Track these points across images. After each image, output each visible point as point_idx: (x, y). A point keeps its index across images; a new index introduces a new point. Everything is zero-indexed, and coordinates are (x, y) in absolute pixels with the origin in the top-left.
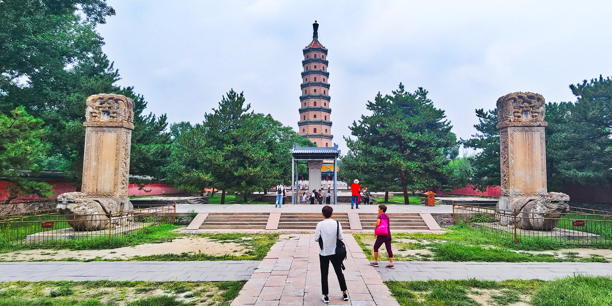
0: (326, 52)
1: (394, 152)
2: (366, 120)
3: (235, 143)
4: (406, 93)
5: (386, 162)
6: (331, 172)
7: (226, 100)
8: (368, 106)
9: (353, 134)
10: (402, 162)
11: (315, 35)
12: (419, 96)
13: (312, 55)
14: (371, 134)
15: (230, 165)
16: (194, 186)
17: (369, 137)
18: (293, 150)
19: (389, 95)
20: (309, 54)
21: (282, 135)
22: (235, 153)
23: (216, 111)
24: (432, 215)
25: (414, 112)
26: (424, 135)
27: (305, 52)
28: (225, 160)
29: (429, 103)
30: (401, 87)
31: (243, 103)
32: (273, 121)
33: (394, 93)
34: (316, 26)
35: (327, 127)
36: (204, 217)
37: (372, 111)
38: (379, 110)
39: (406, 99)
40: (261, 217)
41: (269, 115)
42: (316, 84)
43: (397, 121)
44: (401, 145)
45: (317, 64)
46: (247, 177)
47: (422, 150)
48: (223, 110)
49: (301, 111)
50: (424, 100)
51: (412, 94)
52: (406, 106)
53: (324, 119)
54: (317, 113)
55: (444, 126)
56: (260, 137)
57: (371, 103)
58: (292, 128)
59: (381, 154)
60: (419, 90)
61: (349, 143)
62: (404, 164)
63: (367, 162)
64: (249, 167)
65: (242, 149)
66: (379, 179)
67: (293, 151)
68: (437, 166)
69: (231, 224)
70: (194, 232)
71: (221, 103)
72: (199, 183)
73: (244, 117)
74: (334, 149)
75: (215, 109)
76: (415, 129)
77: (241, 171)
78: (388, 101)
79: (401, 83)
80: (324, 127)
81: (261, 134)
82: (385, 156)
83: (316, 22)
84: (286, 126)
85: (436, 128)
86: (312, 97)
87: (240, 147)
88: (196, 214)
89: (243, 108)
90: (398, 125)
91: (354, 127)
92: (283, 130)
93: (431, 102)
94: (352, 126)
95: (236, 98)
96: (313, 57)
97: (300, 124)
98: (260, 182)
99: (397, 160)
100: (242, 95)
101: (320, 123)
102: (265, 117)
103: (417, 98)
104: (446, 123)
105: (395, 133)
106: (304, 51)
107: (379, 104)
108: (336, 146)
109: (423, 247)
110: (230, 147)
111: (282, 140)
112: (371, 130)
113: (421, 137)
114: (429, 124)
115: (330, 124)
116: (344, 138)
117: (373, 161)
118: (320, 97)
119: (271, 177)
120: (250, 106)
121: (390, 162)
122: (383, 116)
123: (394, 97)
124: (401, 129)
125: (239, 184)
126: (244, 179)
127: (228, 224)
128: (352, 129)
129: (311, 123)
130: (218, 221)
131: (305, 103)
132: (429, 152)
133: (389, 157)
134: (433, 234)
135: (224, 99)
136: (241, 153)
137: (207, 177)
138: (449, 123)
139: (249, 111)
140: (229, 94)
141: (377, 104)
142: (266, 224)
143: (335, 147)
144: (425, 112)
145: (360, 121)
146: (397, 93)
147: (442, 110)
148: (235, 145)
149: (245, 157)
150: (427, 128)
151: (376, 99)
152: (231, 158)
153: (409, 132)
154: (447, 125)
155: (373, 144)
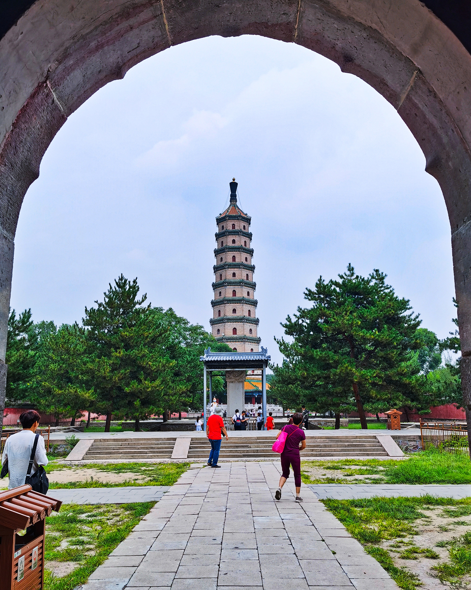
0: (248, 220)
1: (344, 357)
2: (303, 314)
3: (127, 347)
4: (357, 277)
5: (333, 370)
6: (259, 392)
7: (114, 290)
8: (306, 294)
9: (287, 333)
10: (354, 370)
11: (233, 197)
12: (374, 281)
13: (229, 225)
14: (312, 333)
15: (119, 377)
16: (68, 408)
17: (308, 337)
18: (205, 356)
19: (334, 280)
20: (224, 224)
21: (188, 336)
22: (126, 362)
23: (100, 305)
24: (394, 437)
25: (369, 303)
26: (383, 333)
27: (219, 221)
28: (112, 371)
29: (389, 290)
30: (351, 269)
31: (136, 293)
32: (175, 317)
33: (342, 277)
34: (234, 186)
35: (252, 326)
36: (89, 444)
37: (312, 302)
38: (322, 300)
39: (357, 286)
40: (164, 444)
41: (171, 309)
42: (235, 265)
43: (346, 314)
44: (353, 347)
45: (237, 238)
46: (141, 393)
47: (382, 354)
48: (110, 304)
49: (214, 304)
50: (382, 287)
51: (366, 279)
52: (358, 294)
53: (246, 314)
54: (238, 306)
55: (410, 320)
56: (160, 338)
57: (310, 291)
58: (202, 327)
59: (325, 360)
60: (375, 273)
61: (283, 347)
62: (357, 373)
63: (306, 370)
64: (145, 380)
65: (136, 355)
66: (324, 395)
67: (205, 358)
68: (402, 374)
69: (125, 453)
70: (77, 463)
71: (107, 293)
72: (76, 403)
73: (138, 312)
74: (262, 355)
75: (99, 302)
76: (370, 325)
77: (135, 385)
78: (332, 288)
79: (350, 264)
80: (248, 326)
81: (161, 335)
82: (331, 361)
83: (234, 180)
84: (195, 325)
85: (399, 323)
86: (230, 284)
87: (134, 352)
88: (77, 441)
89: (136, 300)
90: (348, 319)
91: (288, 323)
92: (190, 330)
93: (391, 289)
94: (285, 322)
95: (128, 287)
96: (230, 228)
97: (213, 322)
98: (159, 401)
99: (347, 367)
100: (135, 282)
101: (241, 320)
102: (164, 312)
103: (372, 284)
104: (413, 317)
105: (344, 330)
106: (217, 220)
107: (322, 292)
108: (264, 351)
109: (376, 472)
110: (120, 353)
111: (188, 345)
112: (311, 327)
113: (379, 336)
114: (389, 319)
115: (256, 322)
116: (275, 339)
117: (314, 369)
118: (240, 283)
119: (175, 394)
120: (146, 298)
121: (338, 371)
122: (327, 308)
123: (341, 283)
124: (352, 325)
125: (130, 404)
126: (138, 397)
127: (121, 453)
128: (286, 326)
129: (230, 320)
130: (107, 449)
131: (220, 293)
132: (390, 356)
133: (337, 363)
134: (393, 461)
135: (111, 288)
136: (134, 361)
137: (88, 395)
138: (417, 317)
139: (145, 305)
140: (117, 281)
141: (319, 293)
142: (171, 452)
143: (262, 352)
144: (383, 303)
145: (295, 316)
146: (345, 277)
147: (406, 299)
148: (126, 350)
149: (139, 367)
150: (386, 323)
151: (317, 286)
152: (120, 368)
153: (362, 329)
154: (414, 320)
155: (315, 346)
